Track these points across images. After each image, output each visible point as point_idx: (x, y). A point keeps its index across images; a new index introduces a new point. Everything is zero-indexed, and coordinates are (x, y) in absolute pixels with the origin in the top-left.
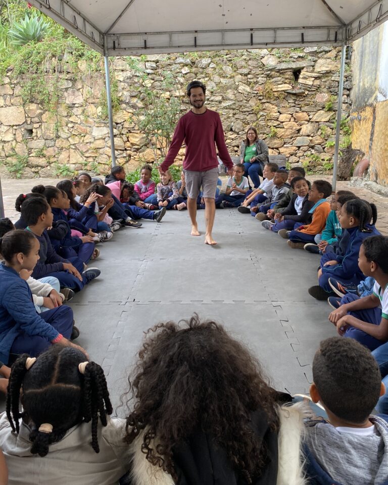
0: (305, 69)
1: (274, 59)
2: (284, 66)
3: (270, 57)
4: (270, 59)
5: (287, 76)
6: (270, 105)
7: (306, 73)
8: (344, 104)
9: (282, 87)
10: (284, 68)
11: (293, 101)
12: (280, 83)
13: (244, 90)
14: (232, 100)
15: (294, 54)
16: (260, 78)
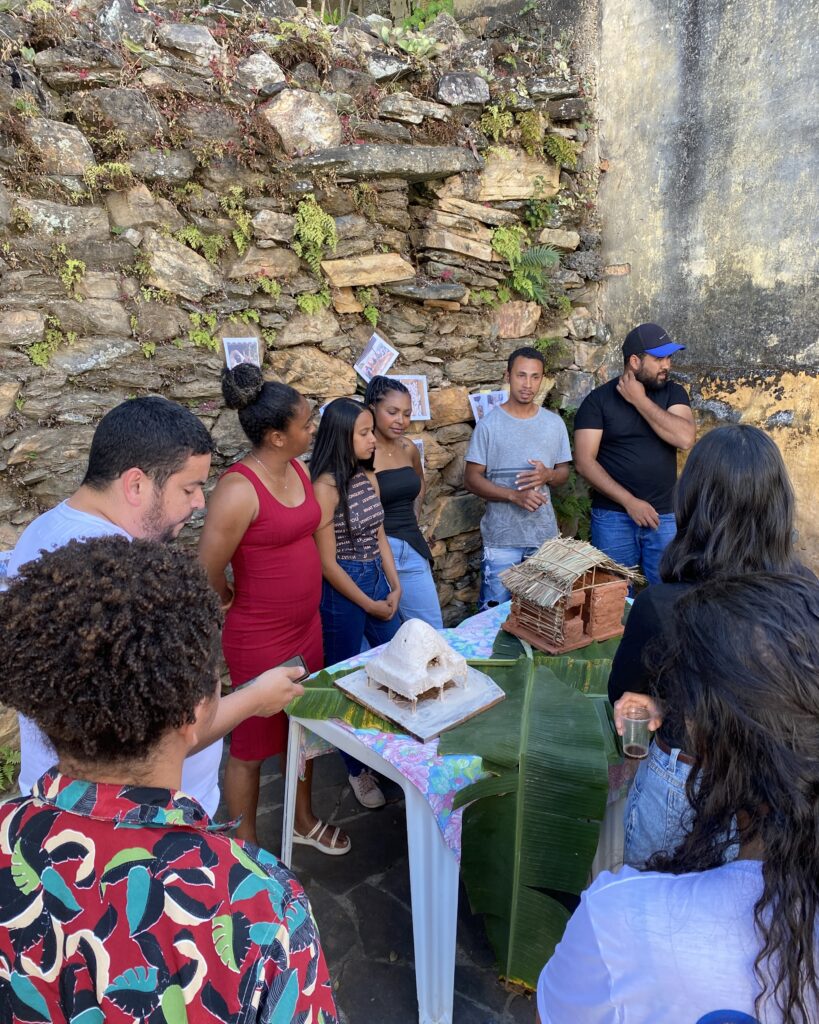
0: (457, 185)
1: (325, 115)
2: (377, 158)
3: (307, 102)
4: (309, 113)
5: (392, 215)
6: (322, 360)
7: (462, 203)
8: (583, 346)
9: (375, 268)
10: (379, 168)
11: (415, 338)
12: (364, 244)
13: (181, 273)
14: (115, 334)
15: (408, 106)
16: (264, 215)
